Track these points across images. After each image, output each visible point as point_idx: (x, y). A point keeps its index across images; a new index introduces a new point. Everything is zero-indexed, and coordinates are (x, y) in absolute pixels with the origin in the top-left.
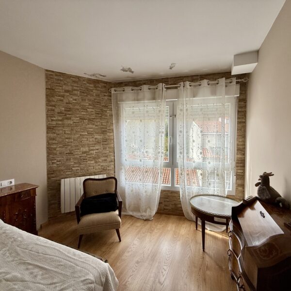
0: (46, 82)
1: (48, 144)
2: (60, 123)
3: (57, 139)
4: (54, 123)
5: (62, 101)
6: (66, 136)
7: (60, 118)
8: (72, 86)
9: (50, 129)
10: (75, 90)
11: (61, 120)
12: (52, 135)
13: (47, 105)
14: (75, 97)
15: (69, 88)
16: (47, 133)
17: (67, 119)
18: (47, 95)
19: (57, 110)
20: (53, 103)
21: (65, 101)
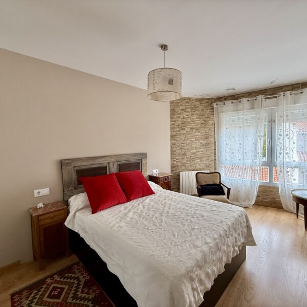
0: (171, 106)
1: (172, 147)
2: (178, 132)
3: (177, 144)
4: (175, 133)
5: (179, 117)
6: (182, 142)
7: (178, 129)
8: (186, 106)
9: (172, 137)
10: (188, 108)
11: (179, 131)
12: (174, 142)
13: (171, 121)
14: (187, 114)
15: (184, 107)
16: (171, 140)
17: (182, 129)
18: (171, 115)
19: (176, 124)
20: (174, 119)
21: (181, 117)
